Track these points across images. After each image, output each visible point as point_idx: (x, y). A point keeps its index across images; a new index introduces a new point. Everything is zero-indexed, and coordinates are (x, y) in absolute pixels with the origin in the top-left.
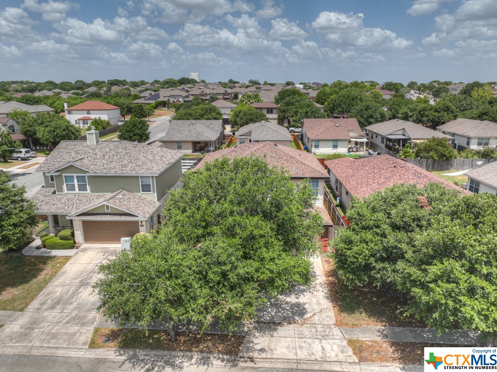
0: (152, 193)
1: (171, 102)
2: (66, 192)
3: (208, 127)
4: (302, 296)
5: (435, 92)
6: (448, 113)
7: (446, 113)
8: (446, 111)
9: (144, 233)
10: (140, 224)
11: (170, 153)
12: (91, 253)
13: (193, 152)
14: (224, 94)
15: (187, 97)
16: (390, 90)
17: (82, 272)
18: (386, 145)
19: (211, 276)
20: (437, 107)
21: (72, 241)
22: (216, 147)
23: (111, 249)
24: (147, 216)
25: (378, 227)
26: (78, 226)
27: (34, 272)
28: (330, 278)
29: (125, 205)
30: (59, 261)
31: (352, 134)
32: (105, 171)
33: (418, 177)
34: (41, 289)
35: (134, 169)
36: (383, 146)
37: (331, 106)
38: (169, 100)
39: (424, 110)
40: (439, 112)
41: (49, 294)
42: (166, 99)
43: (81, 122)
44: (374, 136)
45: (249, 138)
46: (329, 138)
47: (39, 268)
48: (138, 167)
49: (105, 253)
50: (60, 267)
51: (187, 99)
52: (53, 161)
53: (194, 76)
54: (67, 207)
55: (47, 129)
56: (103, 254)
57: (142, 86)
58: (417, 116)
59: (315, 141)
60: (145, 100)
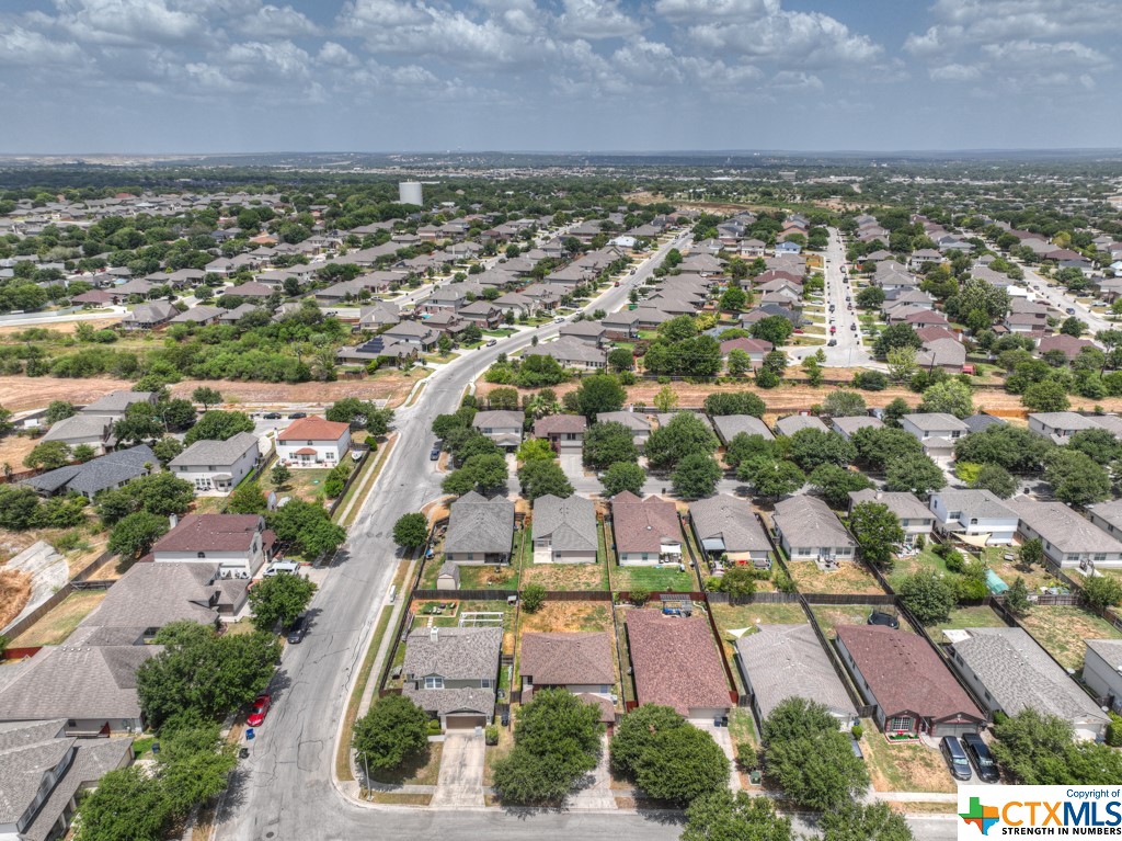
0: (490, 688)
1: (404, 356)
2: (427, 689)
4: (594, 770)
10: (485, 717)
12: (456, 738)
13: (487, 562)
21: (440, 730)
23: (469, 734)
26: (444, 720)
27: (426, 756)
30: (437, 745)
32: (457, 674)
34: (438, 769)
35: (478, 673)
41: (445, 773)
42: (395, 353)
43: (300, 457)
46: (638, 551)
47: (428, 753)
48: (480, 670)
50: (441, 752)
51: (427, 341)
56: (464, 739)
59: (624, 553)
60: (358, 350)
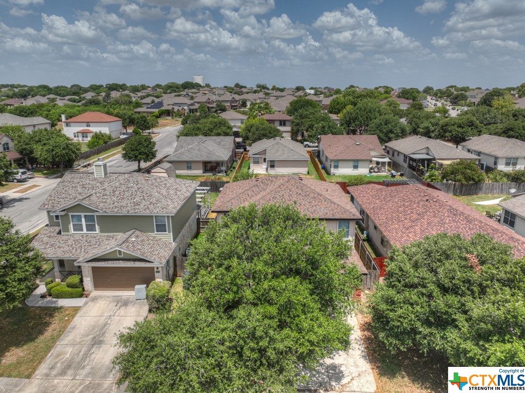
0: (167, 233)
1: (176, 110)
2: (73, 232)
3: (219, 144)
4: (337, 355)
5: (453, 98)
6: (472, 129)
7: (470, 128)
8: (470, 126)
9: (160, 281)
10: (155, 270)
11: (185, 184)
12: (102, 302)
13: (204, 173)
14: (232, 102)
15: (192, 105)
16: (407, 99)
17: (94, 327)
18: (409, 164)
19: (247, 353)
20: (460, 122)
21: (81, 289)
22: (228, 166)
23: (124, 297)
24: (164, 261)
25: (424, 286)
26: (87, 272)
27: (39, 327)
28: (366, 333)
29: (139, 249)
30: (67, 312)
31: (373, 153)
32: (116, 210)
33: (454, 215)
34: (48, 349)
35: (148, 208)
36: (406, 165)
37: (348, 119)
38: (173, 108)
39: (446, 125)
40: (463, 128)
41: (58, 355)
42: (170, 108)
43: (80, 135)
44: (396, 154)
45: (263, 157)
46: (349, 158)
47: (46, 323)
48: (152, 205)
49: (118, 302)
50: (69, 321)
51: (192, 107)
52: (58, 198)
53: (198, 80)
54: (74, 251)
55: (45, 148)
56: (115, 304)
57: (143, 91)
58: (439, 131)
59: (335, 161)
60: (147, 108)
